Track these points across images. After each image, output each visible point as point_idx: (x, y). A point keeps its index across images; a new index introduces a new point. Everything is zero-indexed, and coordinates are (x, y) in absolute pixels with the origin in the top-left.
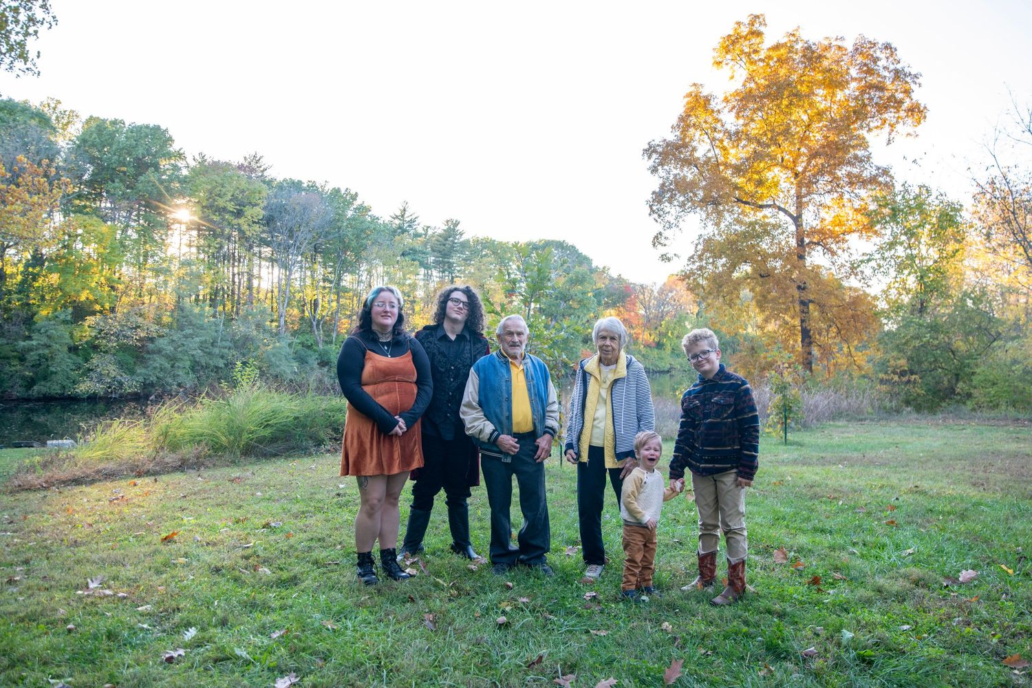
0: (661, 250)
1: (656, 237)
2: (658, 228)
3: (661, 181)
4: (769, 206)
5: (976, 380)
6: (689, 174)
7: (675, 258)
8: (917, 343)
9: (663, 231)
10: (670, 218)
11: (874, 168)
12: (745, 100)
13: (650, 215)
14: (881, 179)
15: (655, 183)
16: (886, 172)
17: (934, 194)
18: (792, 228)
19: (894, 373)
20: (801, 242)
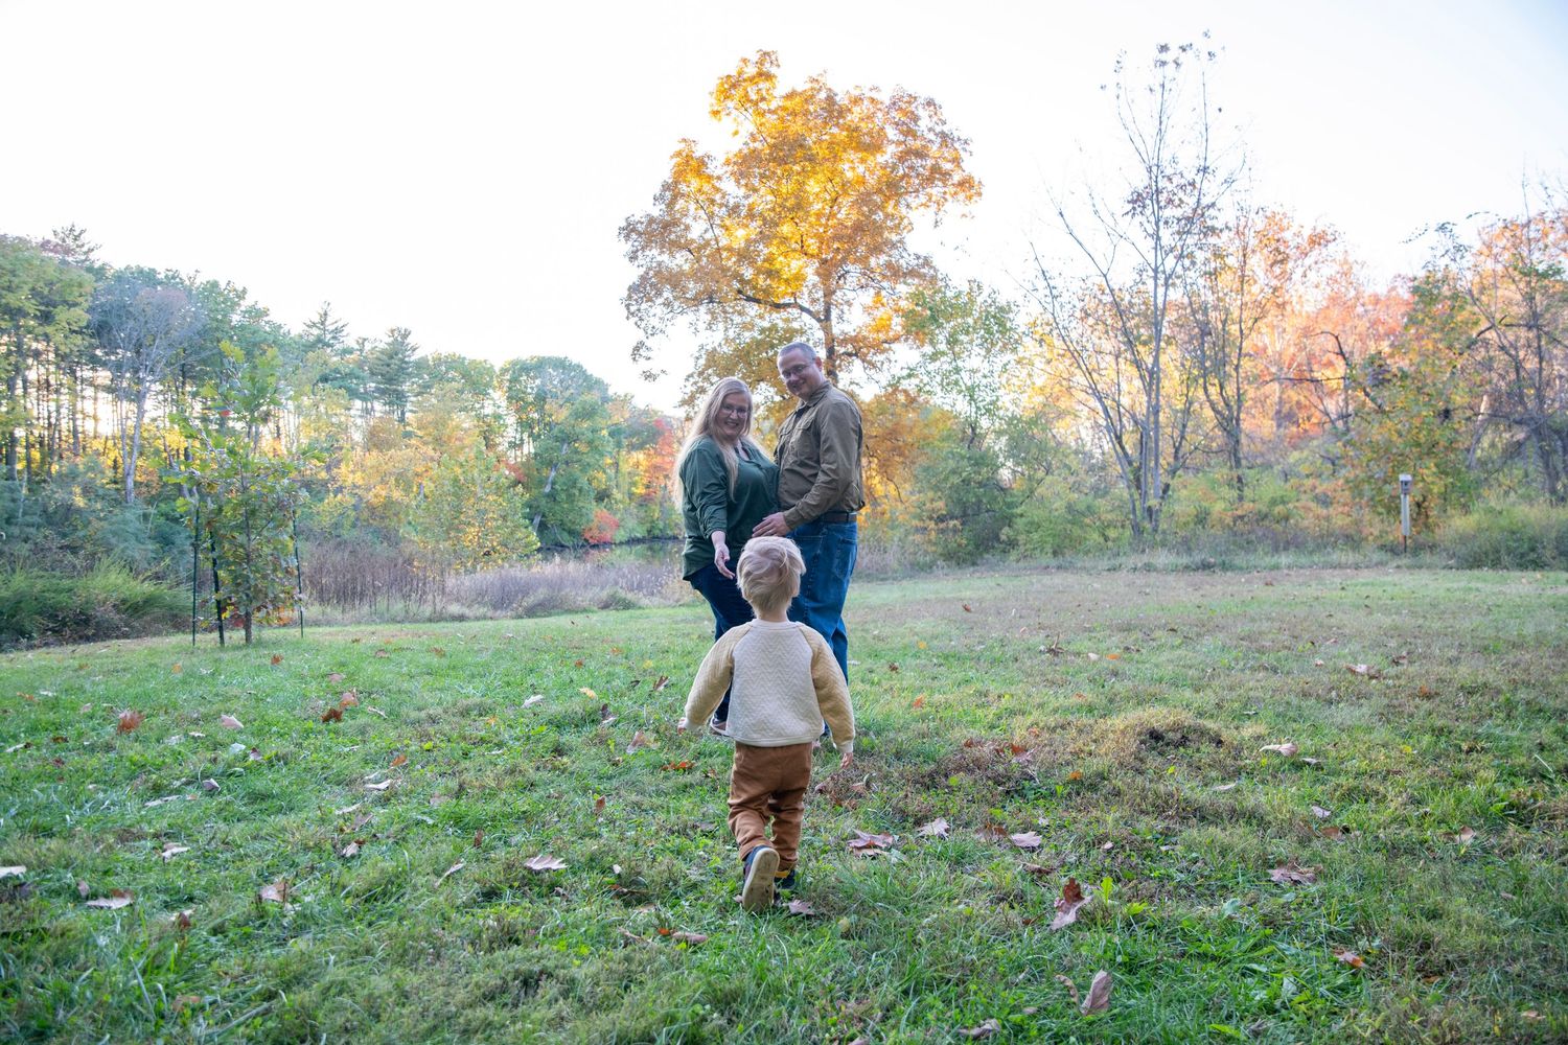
0: (643, 365)
1: (637, 349)
2: (640, 335)
3: (642, 271)
4: (789, 305)
5: (1020, 523)
6: (680, 261)
7: (662, 375)
8: (956, 480)
9: (645, 340)
10: (654, 322)
11: (913, 257)
12: (745, 165)
13: (628, 318)
14: (922, 271)
15: (633, 274)
16: (927, 262)
17: (986, 291)
18: (820, 334)
19: (931, 518)
20: (831, 352)
